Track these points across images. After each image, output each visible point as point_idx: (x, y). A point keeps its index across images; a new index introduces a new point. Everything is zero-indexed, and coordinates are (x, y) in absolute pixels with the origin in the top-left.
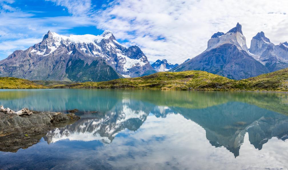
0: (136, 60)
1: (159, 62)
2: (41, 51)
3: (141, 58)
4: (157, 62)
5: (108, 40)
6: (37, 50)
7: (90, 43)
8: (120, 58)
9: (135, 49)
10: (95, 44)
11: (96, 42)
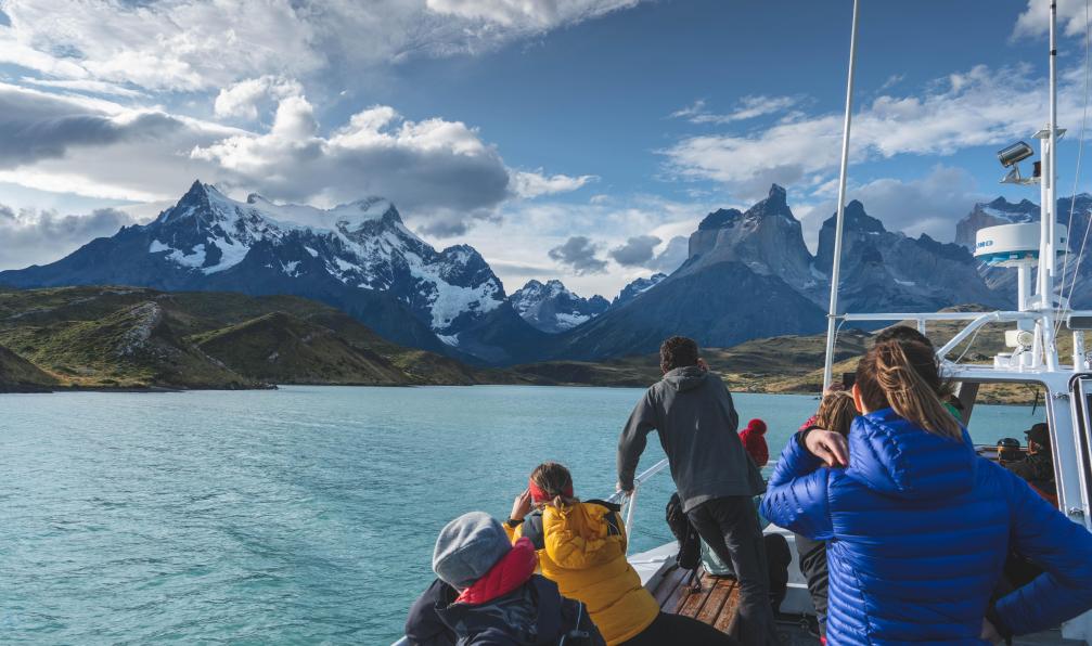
0: (468, 290)
1: (534, 287)
2: (188, 252)
3: (484, 284)
4: (526, 287)
5: (378, 224)
6: (170, 246)
7: (327, 233)
8: (422, 283)
9: (464, 256)
10: (342, 237)
11: (343, 230)
